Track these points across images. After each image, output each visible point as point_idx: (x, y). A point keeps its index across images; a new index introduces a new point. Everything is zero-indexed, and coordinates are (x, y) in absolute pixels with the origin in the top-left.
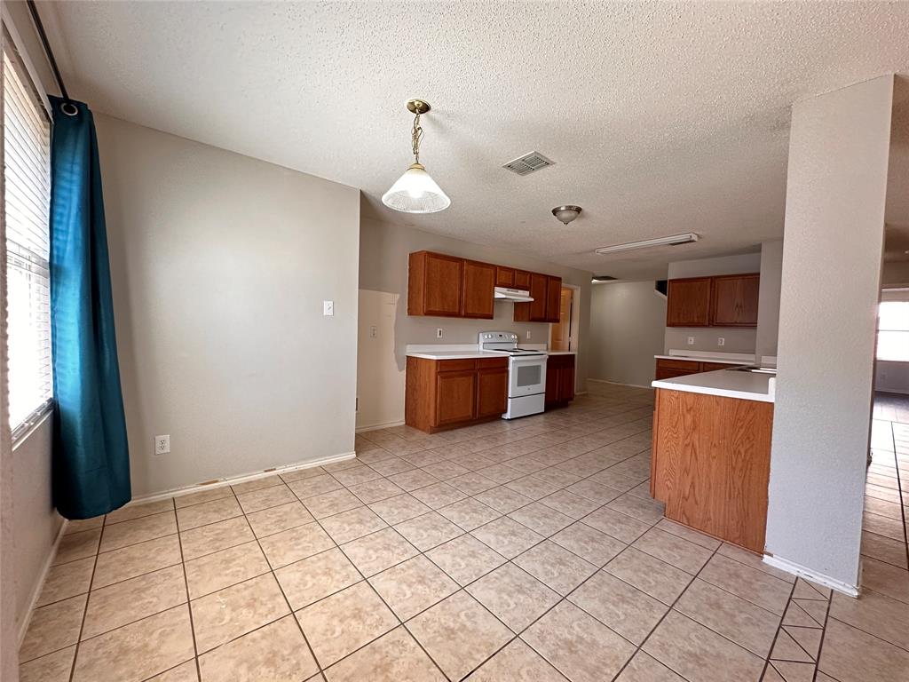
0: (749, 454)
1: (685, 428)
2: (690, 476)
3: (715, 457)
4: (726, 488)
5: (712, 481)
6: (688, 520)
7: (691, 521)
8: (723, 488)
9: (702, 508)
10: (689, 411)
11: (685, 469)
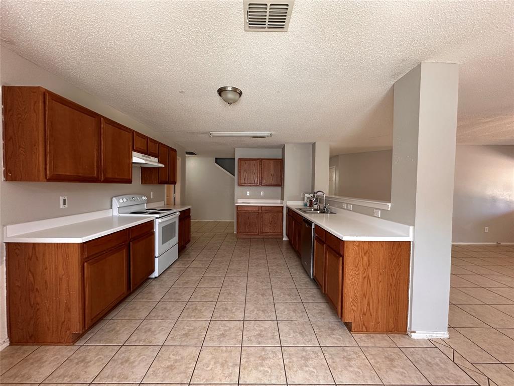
0: (398, 274)
1: (363, 266)
2: (367, 298)
3: (381, 281)
4: (387, 299)
5: (380, 297)
6: (366, 328)
7: (368, 328)
8: (385, 300)
9: (374, 317)
10: (365, 254)
11: (364, 294)
